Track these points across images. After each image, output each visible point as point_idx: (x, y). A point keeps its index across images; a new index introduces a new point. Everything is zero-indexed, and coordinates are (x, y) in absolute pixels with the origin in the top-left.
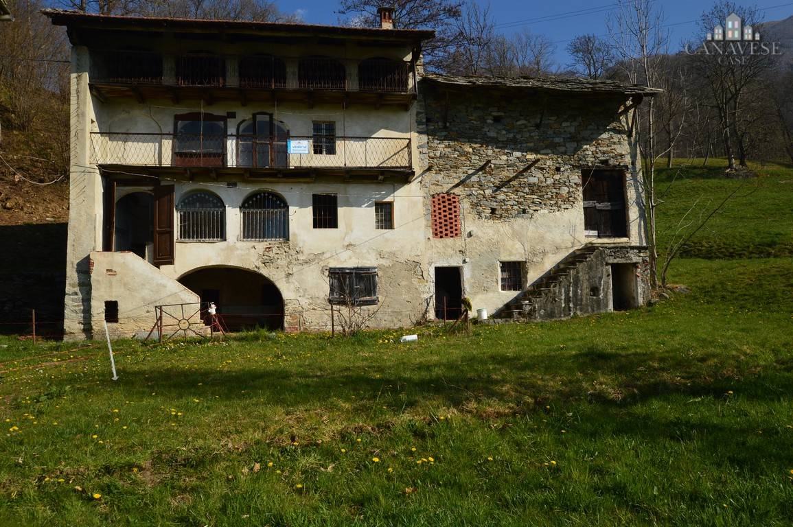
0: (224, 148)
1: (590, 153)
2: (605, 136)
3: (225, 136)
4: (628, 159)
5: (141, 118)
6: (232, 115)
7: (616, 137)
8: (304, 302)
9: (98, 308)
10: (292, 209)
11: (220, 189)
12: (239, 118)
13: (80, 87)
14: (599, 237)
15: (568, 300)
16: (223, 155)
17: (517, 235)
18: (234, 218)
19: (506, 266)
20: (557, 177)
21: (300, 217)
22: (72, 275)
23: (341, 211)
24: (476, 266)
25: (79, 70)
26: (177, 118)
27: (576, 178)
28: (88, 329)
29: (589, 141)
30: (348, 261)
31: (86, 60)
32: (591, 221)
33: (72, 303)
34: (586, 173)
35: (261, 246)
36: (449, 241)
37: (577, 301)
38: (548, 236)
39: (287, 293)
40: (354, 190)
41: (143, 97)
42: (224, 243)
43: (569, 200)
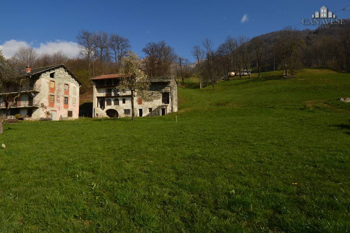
0: (111, 93)
1: (163, 90)
2: (166, 87)
3: (112, 92)
4: (170, 91)
5: (102, 90)
6: (113, 88)
7: (168, 88)
8: (121, 114)
9: (96, 114)
10: (120, 101)
11: (111, 99)
12: (113, 89)
13: (94, 87)
14: (165, 104)
15: (154, 114)
16: (111, 94)
17: (151, 104)
18: (113, 102)
19: (149, 109)
20: (158, 95)
21: (121, 102)
22: (93, 110)
23: (126, 101)
24: (144, 109)
25: (94, 85)
26: (106, 89)
27: (161, 94)
28: (95, 117)
29: (163, 89)
30: (127, 108)
31: (95, 84)
32: (163, 101)
33: (93, 114)
34: (163, 93)
35: (116, 106)
36: (140, 105)
37: (155, 114)
38: (156, 104)
39: (119, 113)
40: (128, 98)
41: (102, 87)
42: (111, 106)
43: (159, 98)
